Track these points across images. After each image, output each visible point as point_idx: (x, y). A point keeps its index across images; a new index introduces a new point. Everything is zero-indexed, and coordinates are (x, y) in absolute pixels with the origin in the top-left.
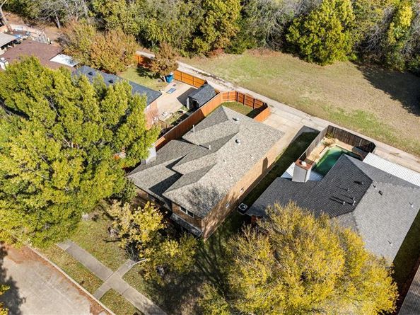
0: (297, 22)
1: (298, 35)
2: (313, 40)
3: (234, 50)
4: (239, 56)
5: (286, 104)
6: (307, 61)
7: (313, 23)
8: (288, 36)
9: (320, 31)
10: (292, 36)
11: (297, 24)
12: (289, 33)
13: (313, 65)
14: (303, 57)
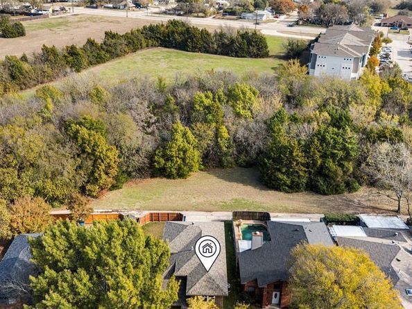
0: (159, 152)
1: (164, 162)
2: (177, 161)
3: (116, 186)
4: (121, 190)
5: (187, 210)
6: (174, 178)
7: (173, 150)
8: (155, 164)
9: (179, 154)
10: (159, 163)
11: (160, 154)
12: (155, 161)
13: (179, 180)
14: (169, 176)
